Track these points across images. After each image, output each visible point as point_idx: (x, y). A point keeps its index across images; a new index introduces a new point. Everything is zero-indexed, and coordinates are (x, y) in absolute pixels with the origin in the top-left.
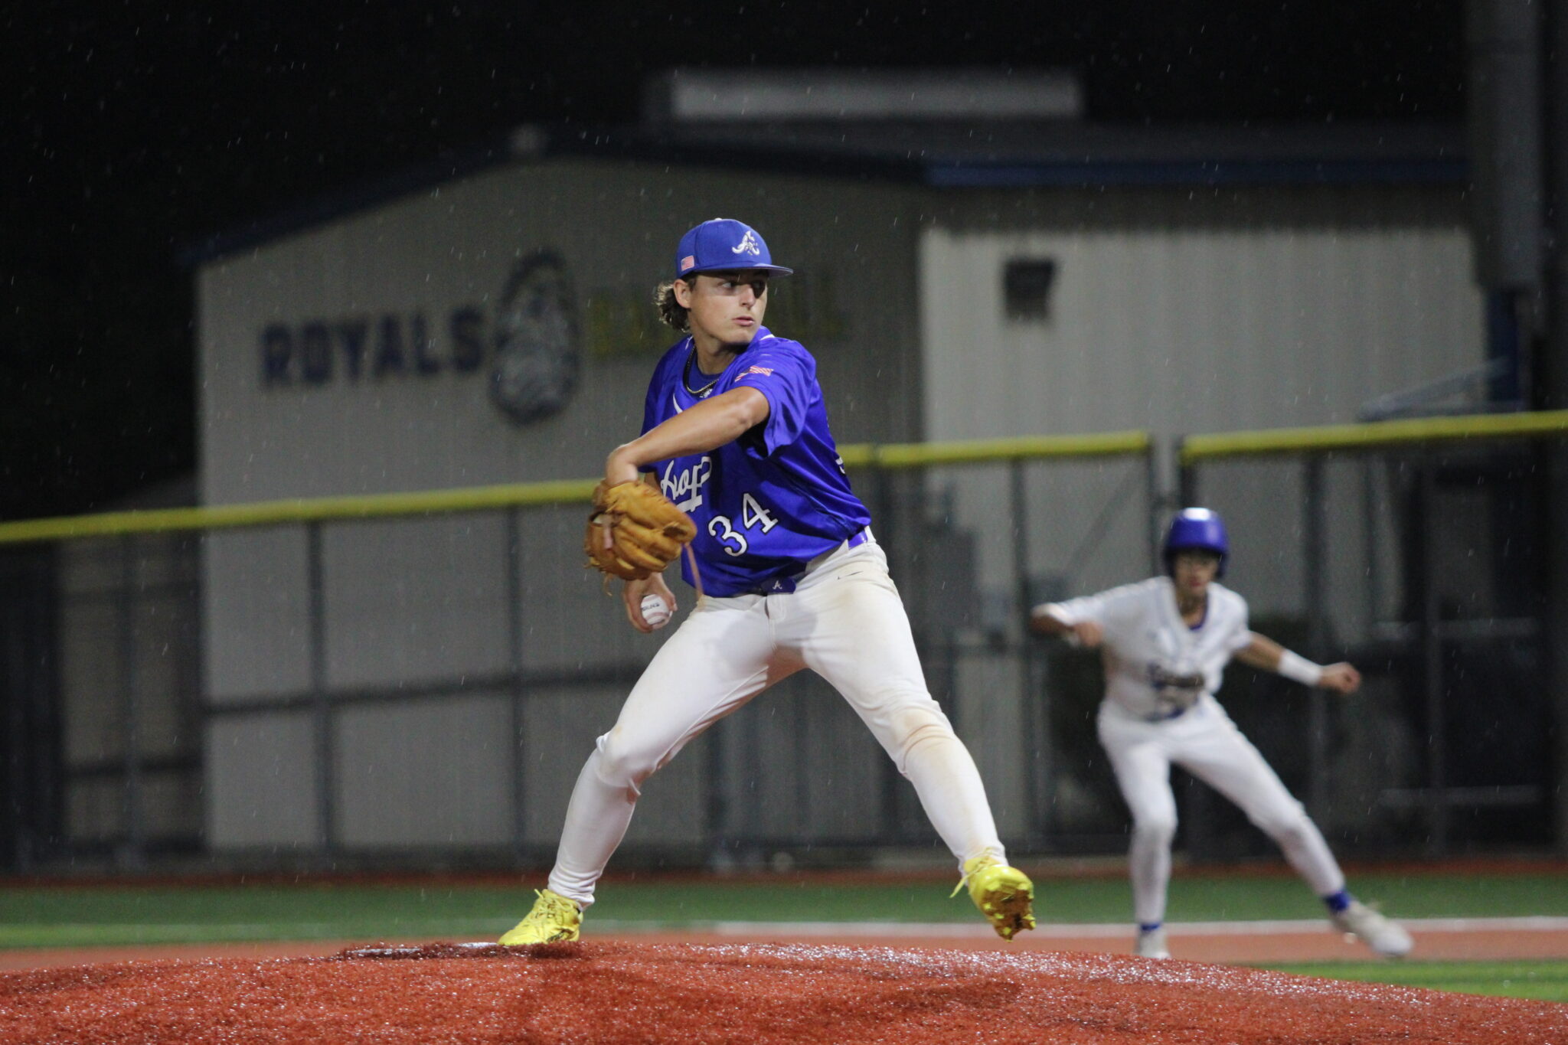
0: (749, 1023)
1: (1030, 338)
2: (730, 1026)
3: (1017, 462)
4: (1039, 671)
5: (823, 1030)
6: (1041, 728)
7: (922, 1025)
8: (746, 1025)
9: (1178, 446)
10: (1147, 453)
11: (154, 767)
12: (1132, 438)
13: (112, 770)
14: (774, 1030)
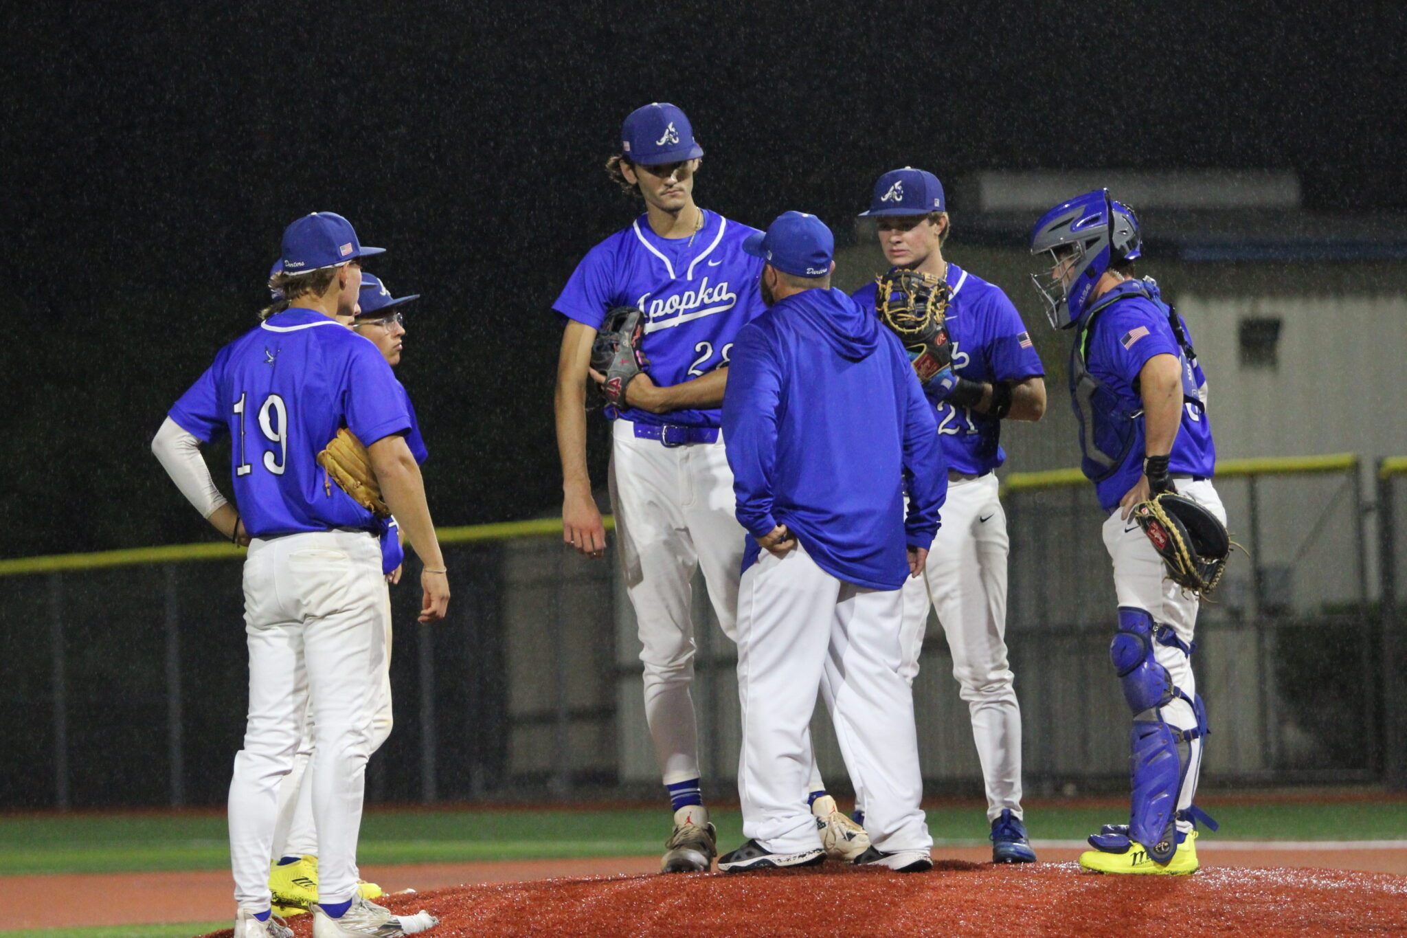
0: (1066, 925)
1: (1262, 379)
2: (1051, 927)
3: (1252, 477)
4: (1270, 642)
5: (1124, 931)
6: (1271, 686)
7: (1201, 926)
8: (1064, 927)
9: (1379, 464)
10: (1355, 468)
11: (578, 715)
12: (1344, 458)
13: (545, 718)
14: (1086, 930)
